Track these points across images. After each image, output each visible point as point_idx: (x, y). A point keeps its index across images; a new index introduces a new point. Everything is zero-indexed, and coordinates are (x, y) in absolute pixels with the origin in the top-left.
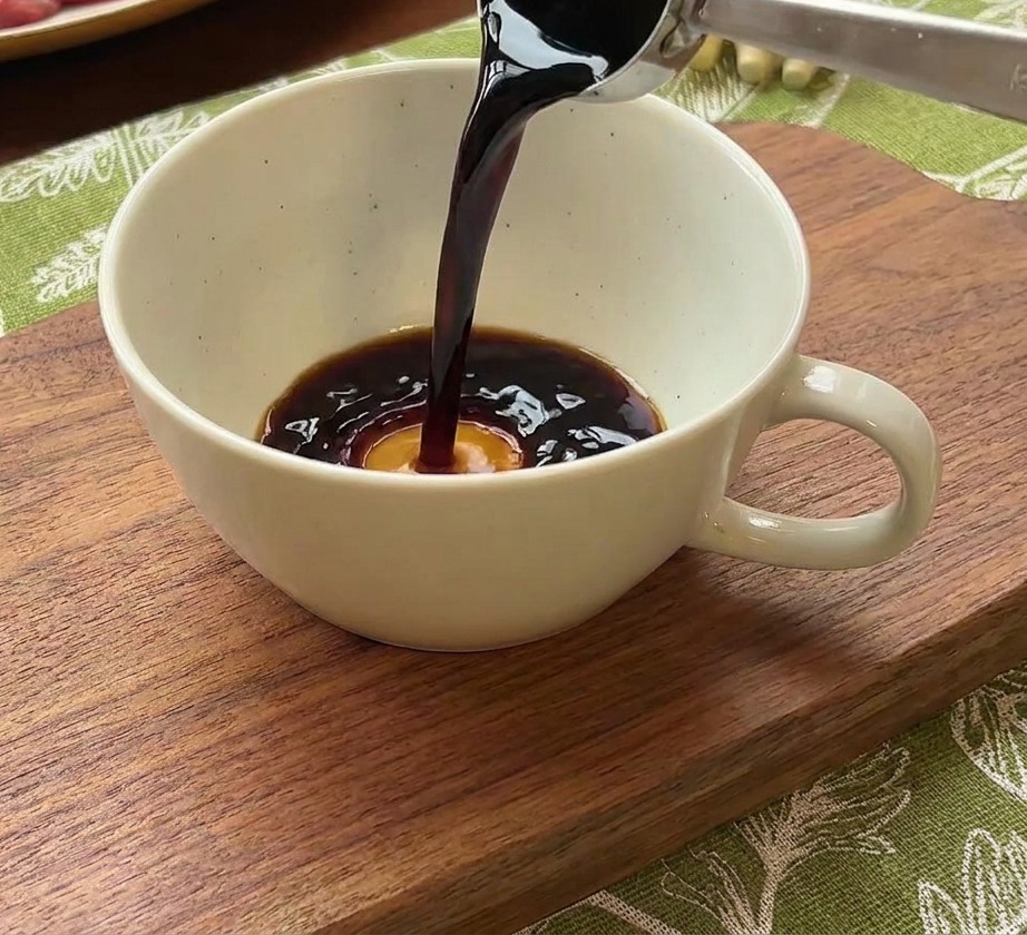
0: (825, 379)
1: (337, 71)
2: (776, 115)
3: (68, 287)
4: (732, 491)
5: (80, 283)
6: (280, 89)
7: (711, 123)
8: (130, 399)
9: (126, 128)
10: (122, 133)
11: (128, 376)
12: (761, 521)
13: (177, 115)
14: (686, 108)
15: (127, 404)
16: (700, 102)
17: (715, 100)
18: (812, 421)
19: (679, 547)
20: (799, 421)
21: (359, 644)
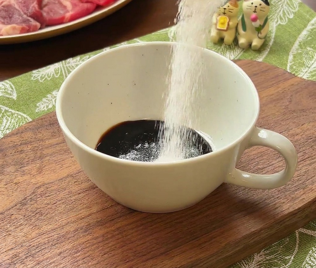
0: (264, 134)
1: (124, 45)
2: (250, 58)
3: (47, 108)
4: (237, 166)
5: (50, 106)
6: (107, 51)
7: (231, 60)
8: (64, 140)
9: (64, 61)
10: (62, 63)
11: (64, 134)
12: (246, 175)
13: (78, 58)
14: (224, 55)
15: (64, 141)
16: (228, 54)
17: (232, 54)
18: (260, 146)
19: (222, 183)
20: (257, 146)
21: (130, 211)
